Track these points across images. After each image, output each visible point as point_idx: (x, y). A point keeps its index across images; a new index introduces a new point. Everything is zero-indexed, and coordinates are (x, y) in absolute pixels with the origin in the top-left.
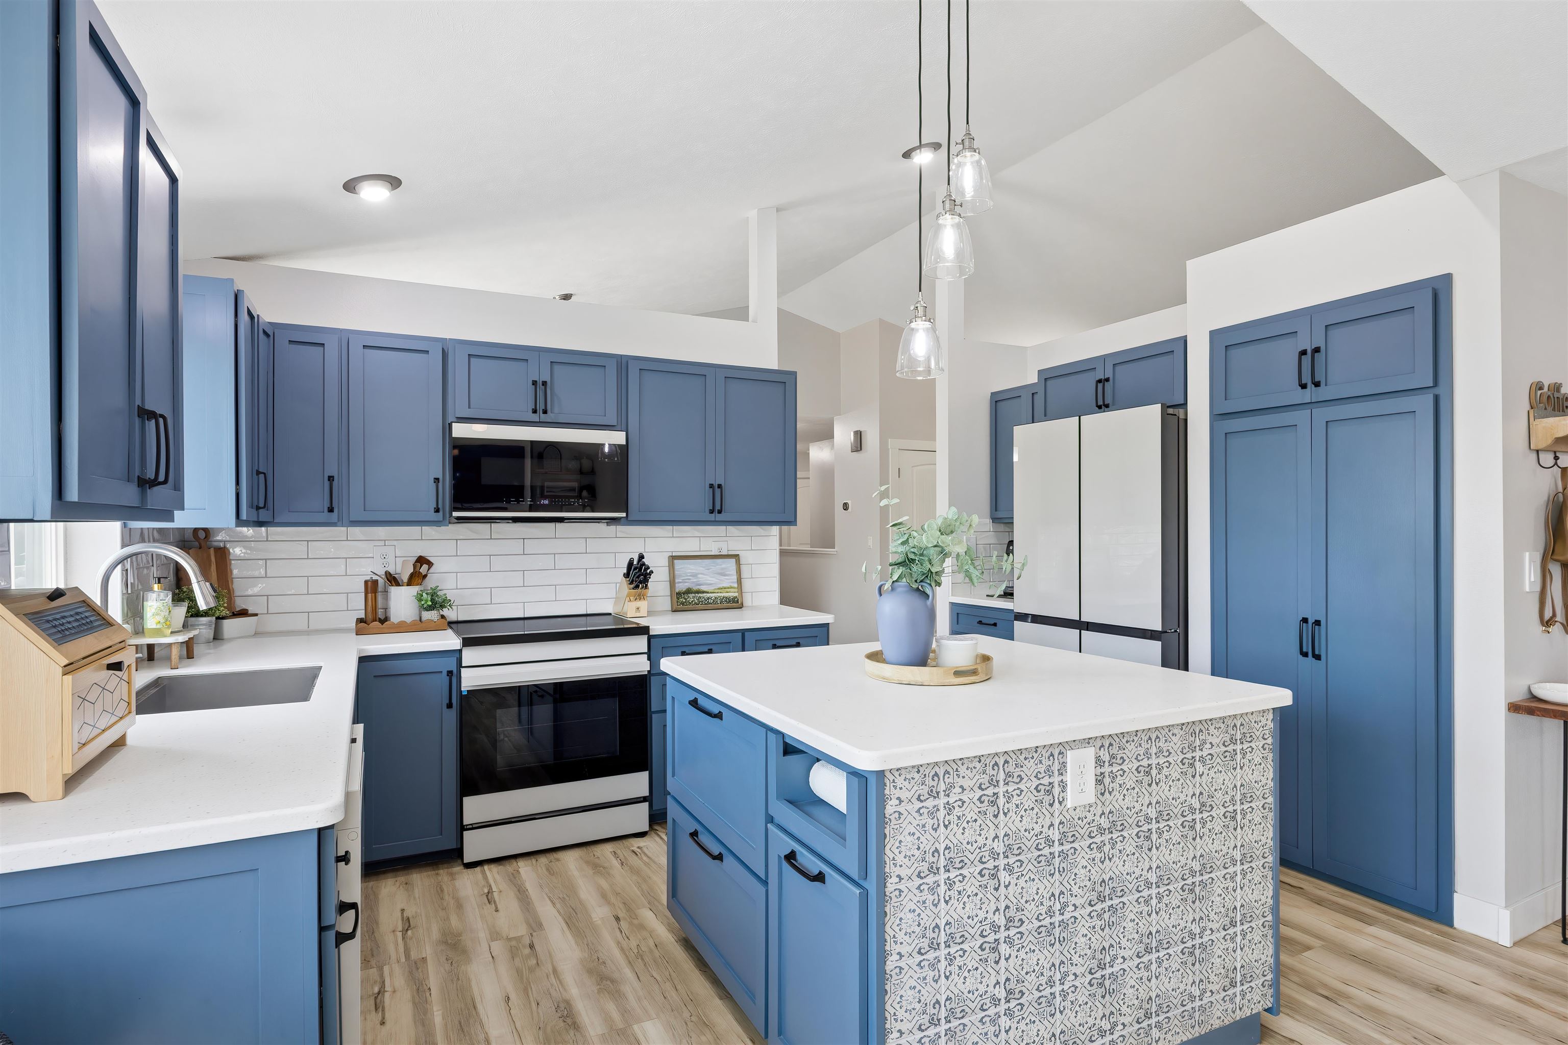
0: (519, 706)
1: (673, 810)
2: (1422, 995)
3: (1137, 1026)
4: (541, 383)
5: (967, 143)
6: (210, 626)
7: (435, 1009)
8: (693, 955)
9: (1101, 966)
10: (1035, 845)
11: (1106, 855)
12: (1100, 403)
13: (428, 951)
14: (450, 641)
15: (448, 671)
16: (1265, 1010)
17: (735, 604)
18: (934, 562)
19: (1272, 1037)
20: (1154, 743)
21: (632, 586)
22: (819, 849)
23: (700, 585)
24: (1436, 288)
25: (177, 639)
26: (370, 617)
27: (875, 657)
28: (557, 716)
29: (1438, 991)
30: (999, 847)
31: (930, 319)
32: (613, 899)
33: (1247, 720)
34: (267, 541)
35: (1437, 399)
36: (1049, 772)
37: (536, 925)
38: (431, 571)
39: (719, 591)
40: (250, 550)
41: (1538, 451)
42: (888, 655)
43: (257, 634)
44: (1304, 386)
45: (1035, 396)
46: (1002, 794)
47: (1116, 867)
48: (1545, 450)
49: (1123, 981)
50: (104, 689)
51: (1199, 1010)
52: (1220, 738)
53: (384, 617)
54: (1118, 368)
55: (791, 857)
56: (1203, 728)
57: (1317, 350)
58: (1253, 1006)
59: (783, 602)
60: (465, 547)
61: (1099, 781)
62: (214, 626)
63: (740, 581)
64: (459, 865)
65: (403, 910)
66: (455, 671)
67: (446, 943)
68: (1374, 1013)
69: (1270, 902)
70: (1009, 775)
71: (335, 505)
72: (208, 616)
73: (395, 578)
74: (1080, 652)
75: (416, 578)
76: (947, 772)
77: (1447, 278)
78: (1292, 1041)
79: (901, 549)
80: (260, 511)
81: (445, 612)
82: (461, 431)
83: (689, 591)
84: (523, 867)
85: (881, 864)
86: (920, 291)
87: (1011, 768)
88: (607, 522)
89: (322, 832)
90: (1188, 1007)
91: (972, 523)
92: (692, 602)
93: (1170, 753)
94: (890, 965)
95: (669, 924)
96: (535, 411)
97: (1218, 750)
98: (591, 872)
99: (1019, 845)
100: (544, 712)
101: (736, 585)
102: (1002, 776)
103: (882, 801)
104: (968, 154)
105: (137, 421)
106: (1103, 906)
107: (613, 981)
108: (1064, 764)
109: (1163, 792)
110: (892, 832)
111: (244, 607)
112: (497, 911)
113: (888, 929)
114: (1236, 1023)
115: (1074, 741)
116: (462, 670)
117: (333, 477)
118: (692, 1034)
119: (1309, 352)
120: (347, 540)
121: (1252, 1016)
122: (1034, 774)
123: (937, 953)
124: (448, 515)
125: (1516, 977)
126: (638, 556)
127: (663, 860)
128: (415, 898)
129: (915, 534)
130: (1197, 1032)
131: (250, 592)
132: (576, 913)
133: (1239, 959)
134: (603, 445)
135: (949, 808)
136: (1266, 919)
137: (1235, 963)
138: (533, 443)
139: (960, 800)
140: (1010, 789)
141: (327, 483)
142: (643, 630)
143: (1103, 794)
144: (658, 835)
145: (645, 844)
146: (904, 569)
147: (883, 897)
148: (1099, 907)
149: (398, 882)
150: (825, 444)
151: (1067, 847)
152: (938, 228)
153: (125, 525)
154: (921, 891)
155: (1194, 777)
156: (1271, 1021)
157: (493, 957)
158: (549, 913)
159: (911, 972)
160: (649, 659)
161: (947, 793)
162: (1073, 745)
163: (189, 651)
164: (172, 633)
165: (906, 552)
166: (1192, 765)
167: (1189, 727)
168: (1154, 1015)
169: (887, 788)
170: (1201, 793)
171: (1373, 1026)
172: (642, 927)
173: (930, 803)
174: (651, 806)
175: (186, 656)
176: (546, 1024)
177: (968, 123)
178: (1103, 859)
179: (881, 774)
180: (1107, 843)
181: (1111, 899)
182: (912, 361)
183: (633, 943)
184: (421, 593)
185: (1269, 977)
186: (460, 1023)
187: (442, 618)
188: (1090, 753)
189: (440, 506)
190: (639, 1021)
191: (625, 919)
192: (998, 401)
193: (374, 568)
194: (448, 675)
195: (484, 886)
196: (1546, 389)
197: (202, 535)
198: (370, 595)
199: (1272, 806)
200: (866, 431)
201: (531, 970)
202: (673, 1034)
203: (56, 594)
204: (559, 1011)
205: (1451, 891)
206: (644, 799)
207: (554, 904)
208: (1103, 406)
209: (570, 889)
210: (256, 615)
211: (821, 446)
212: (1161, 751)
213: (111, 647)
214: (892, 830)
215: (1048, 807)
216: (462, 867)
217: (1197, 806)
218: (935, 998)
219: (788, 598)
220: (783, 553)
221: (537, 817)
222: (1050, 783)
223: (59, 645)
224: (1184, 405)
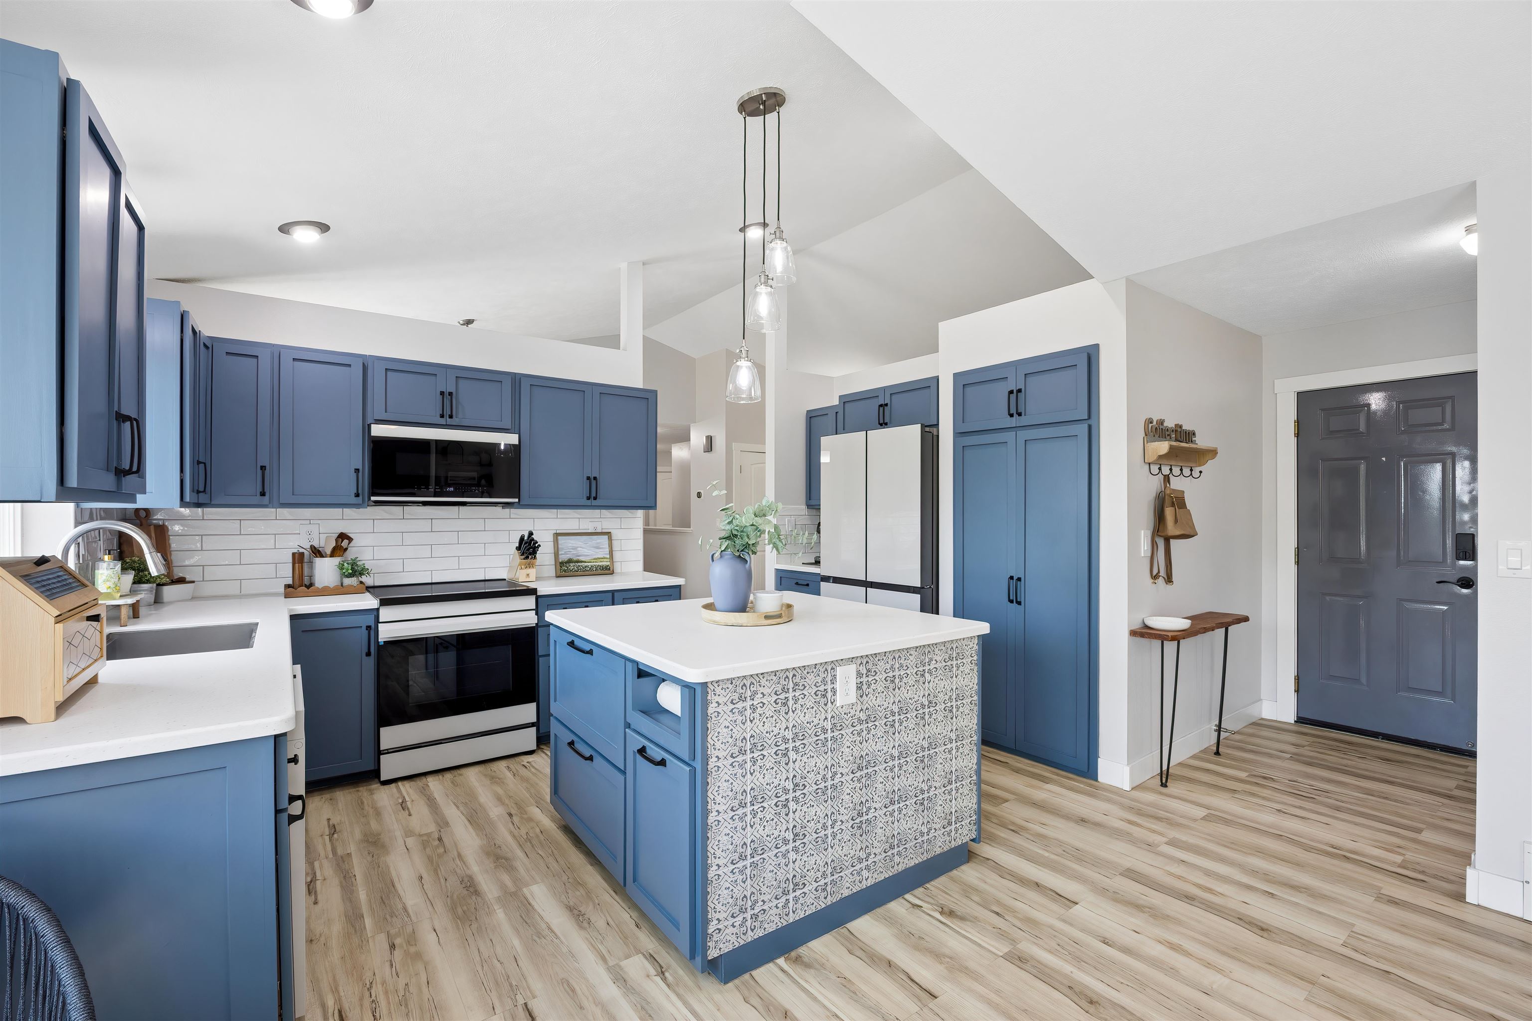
0: (427, 653)
1: (555, 729)
2: (1072, 825)
3: (884, 855)
4: (447, 392)
5: (778, 234)
6: (151, 591)
7: (360, 889)
8: (570, 836)
9: (860, 815)
10: (814, 733)
11: (864, 739)
12: (881, 421)
13: (352, 848)
14: (369, 602)
15: (367, 626)
16: (971, 840)
17: (607, 571)
18: (751, 537)
19: (976, 858)
20: (897, 661)
21: (523, 557)
22: (662, 743)
23: (579, 556)
24: (1090, 353)
25: (127, 602)
26: (297, 583)
27: (709, 607)
28: (460, 661)
29: (1083, 821)
30: (789, 735)
31: (751, 360)
32: (507, 801)
33: (960, 644)
34: (203, 519)
35: (1090, 427)
36: (824, 682)
37: (443, 823)
38: (350, 545)
39: (595, 561)
40: (187, 527)
41: (1149, 464)
42: (717, 605)
43: (193, 598)
44: (1011, 415)
45: (838, 414)
46: (791, 698)
47: (871, 747)
48: (1154, 463)
49: (875, 824)
50: (83, 636)
51: (927, 842)
52: (942, 657)
53: (309, 583)
54: (893, 397)
55: (642, 751)
56: (930, 650)
57: (1019, 391)
58: (963, 838)
59: (645, 570)
60: (381, 526)
61: (859, 688)
62: (154, 591)
63: (611, 553)
64: (377, 783)
65: (329, 820)
66: (373, 626)
67: (368, 841)
68: (1041, 837)
69: (975, 767)
70: (796, 684)
71: (267, 490)
72: (150, 583)
73: (319, 551)
74: (866, 603)
75: (338, 551)
76: (752, 683)
77: (1096, 347)
78: (988, 859)
79: (728, 527)
80: (200, 494)
81: (364, 579)
82: (378, 430)
83: (570, 561)
84: (433, 783)
85: (705, 749)
86: (744, 339)
87: (797, 680)
88: (502, 506)
89: (277, 739)
90: (919, 841)
91: (778, 509)
92: (573, 569)
93: (908, 668)
94: (711, 819)
95: (552, 816)
96: (442, 416)
97: (940, 665)
98: (488, 782)
99: (803, 733)
100: (448, 660)
101: (608, 556)
102: (791, 685)
103: (706, 704)
104: (779, 242)
105: (115, 423)
106: (861, 773)
107: (506, 859)
108: (835, 676)
109: (904, 694)
110: (712, 726)
111: (181, 575)
112: (410, 815)
113: (709, 794)
114: (951, 850)
115: (842, 660)
116: (380, 625)
117: (265, 467)
118: (569, 891)
119: (1015, 391)
120: (276, 519)
121: (962, 844)
122: (814, 683)
123: (745, 810)
124: (367, 499)
125: (1131, 809)
126: (528, 533)
127: (548, 770)
128: (339, 810)
129: (738, 516)
130: (925, 857)
131: (187, 563)
132: (477, 813)
133: (954, 806)
134: (500, 444)
135: (754, 708)
136: (972, 779)
137: (951, 810)
138: (437, 442)
139: (762, 702)
140: (797, 694)
141: (259, 472)
142: (532, 592)
143: (861, 696)
144: (544, 752)
145: (533, 759)
146: (730, 542)
147: (706, 772)
148: (858, 774)
149: (324, 798)
150: (683, 445)
151: (836, 733)
152: (756, 295)
153: (78, 506)
154: (733, 767)
155: (924, 683)
156: (974, 846)
157: (408, 849)
158: (454, 815)
159: (726, 824)
160: (537, 614)
161: (752, 698)
162: (841, 663)
163: (135, 611)
164: (121, 596)
165: (731, 530)
166: (923, 675)
167: (921, 649)
168: (896, 846)
169: (709, 695)
170: (929, 695)
171: (1039, 845)
172: (530, 820)
173: (740, 705)
174: (538, 730)
175: (132, 617)
176: (453, 894)
177: (778, 220)
178: (861, 741)
179: (704, 685)
180: (864, 730)
181: (867, 768)
182: (737, 389)
183: (523, 832)
184: (342, 563)
185: (973, 818)
186: (382, 898)
187: (361, 583)
188: (852, 669)
189: (360, 492)
190: (527, 885)
191: (516, 815)
192: (813, 417)
193: (300, 542)
194: (367, 629)
195: (398, 798)
196: (1155, 423)
197: (143, 514)
198: (297, 565)
199: (977, 702)
200: (715, 436)
201: (440, 856)
202: (554, 892)
203: (43, 561)
204: (463, 883)
205: (1097, 757)
206: (532, 725)
207: (458, 807)
208: (883, 424)
209: (471, 795)
210: (193, 582)
211: (681, 446)
212: (902, 666)
213: (87, 603)
214: (712, 725)
215: (823, 706)
216: (379, 785)
217: (926, 703)
218: (743, 841)
219: (649, 566)
220: (646, 531)
221: (443, 742)
222: (825, 690)
223: (51, 600)
224: (937, 425)
